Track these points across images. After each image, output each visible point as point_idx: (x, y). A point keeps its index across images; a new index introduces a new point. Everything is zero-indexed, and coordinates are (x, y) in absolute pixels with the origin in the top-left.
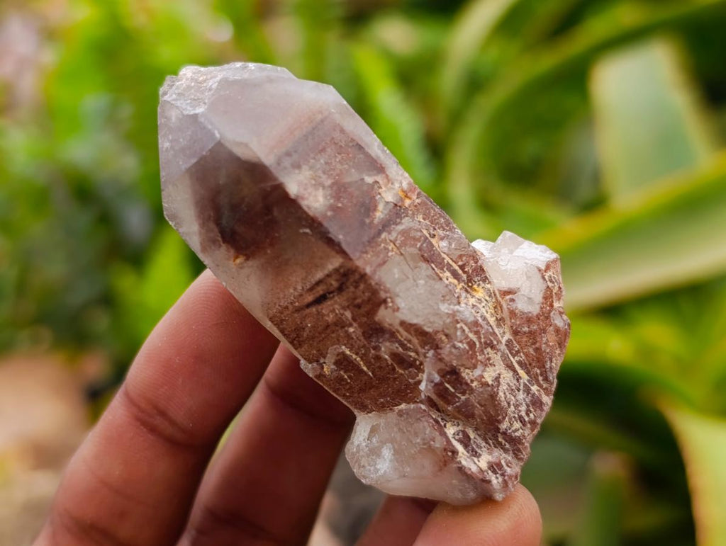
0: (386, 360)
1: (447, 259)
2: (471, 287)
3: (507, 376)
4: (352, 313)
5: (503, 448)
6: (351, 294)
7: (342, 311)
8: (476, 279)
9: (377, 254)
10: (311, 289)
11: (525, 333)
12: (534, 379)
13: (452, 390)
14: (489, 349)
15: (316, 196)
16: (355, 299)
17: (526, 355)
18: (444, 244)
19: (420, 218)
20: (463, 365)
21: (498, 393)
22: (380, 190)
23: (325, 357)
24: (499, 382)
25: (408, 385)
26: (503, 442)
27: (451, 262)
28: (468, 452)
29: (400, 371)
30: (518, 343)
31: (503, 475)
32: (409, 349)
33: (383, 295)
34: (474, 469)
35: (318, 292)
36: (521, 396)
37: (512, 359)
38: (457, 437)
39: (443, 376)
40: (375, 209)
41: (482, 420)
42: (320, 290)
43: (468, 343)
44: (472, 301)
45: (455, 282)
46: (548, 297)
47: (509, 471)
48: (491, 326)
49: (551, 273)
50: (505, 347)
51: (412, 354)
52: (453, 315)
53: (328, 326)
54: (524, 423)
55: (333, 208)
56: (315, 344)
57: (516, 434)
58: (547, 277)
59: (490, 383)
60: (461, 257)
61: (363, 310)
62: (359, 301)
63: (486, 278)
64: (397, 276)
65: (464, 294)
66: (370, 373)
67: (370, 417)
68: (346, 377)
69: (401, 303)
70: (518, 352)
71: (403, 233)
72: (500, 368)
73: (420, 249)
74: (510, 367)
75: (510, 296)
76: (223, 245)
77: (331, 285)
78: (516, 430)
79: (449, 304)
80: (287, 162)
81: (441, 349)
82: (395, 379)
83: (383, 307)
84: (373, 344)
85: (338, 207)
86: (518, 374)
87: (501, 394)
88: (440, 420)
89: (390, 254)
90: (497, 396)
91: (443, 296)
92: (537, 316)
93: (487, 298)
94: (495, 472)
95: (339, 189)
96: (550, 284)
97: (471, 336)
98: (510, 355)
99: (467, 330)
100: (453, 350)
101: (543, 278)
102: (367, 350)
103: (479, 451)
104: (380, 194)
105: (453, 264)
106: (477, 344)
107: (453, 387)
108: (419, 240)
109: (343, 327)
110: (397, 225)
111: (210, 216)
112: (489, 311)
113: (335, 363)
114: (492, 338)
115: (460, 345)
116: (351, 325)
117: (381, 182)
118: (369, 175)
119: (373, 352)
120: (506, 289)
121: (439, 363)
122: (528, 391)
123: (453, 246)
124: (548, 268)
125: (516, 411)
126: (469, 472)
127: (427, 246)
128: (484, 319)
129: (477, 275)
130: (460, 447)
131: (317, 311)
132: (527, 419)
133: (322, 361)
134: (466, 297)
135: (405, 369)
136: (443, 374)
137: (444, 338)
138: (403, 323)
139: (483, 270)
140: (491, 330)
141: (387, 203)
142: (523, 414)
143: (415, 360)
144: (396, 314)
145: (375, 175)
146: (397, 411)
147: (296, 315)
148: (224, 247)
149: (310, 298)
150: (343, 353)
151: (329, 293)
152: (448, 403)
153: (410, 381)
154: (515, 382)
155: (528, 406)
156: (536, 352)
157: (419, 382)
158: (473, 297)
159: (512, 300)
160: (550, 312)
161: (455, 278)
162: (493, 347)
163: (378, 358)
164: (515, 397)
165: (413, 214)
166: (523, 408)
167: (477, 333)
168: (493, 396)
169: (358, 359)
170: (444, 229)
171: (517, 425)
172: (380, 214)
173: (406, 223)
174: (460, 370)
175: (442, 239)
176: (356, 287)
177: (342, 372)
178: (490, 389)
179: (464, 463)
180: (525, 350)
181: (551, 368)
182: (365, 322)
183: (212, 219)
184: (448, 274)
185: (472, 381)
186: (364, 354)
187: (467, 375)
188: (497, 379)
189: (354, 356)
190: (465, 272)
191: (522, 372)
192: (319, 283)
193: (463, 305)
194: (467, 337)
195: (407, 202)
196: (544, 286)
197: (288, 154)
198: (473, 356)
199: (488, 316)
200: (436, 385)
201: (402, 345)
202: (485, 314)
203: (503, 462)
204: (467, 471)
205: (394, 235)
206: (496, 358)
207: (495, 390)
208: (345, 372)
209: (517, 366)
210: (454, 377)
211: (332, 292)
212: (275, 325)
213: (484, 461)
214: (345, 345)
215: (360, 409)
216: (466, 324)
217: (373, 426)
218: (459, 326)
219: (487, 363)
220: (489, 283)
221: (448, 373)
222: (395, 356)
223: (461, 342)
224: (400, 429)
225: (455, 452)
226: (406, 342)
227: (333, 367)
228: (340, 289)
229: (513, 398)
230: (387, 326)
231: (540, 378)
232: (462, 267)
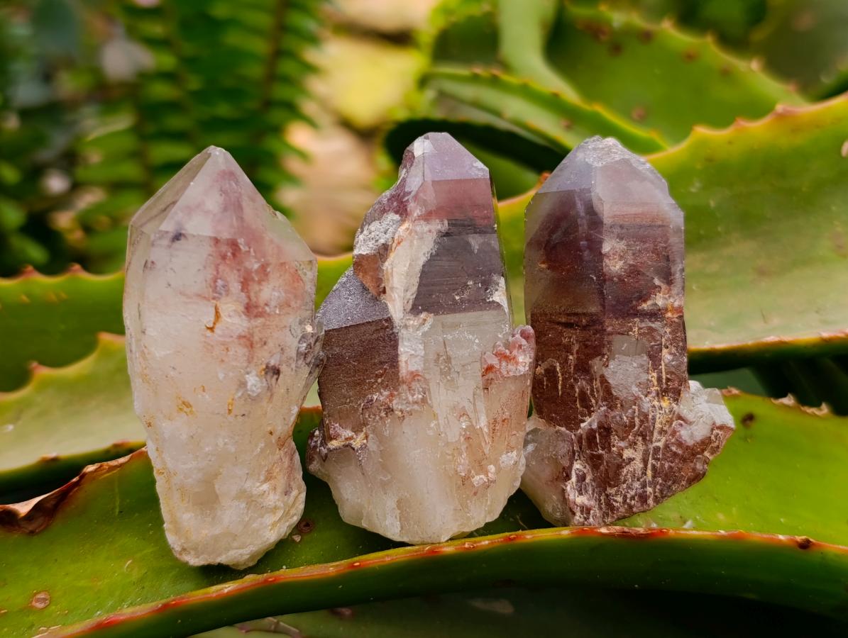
0: (575, 392)
1: (663, 367)
2: (664, 396)
3: (638, 465)
4: (579, 348)
5: (600, 504)
6: (588, 335)
7: (575, 342)
8: (670, 394)
9: (622, 325)
10: (568, 315)
11: (671, 451)
12: (653, 484)
13: (598, 441)
14: (640, 438)
15: (616, 263)
16: (588, 340)
17: (662, 465)
18: (670, 357)
19: (668, 330)
20: (616, 431)
21: (623, 468)
22: (658, 294)
23: (543, 362)
24: (630, 462)
25: (576, 418)
26: (603, 501)
27: (663, 370)
28: (576, 485)
29: (578, 406)
30: (663, 454)
31: (586, 519)
32: (594, 397)
33: (605, 350)
34: (571, 497)
35: (571, 319)
36: (637, 485)
37: (650, 459)
38: (578, 472)
39: (599, 427)
40: (645, 301)
41: (601, 476)
42: (573, 319)
43: (630, 422)
44: (656, 403)
45: (656, 383)
46: (705, 443)
47: (591, 520)
48: (654, 427)
49: (720, 433)
50: (652, 449)
51: (593, 401)
52: (637, 398)
53: (560, 344)
54: (625, 501)
55: (621, 279)
56: (544, 349)
57: (614, 503)
58: (714, 432)
59: (624, 457)
60: (672, 373)
61: (587, 351)
62: (589, 343)
63: (677, 400)
64: (623, 349)
65: (654, 394)
66: (560, 393)
67: (539, 421)
68: (545, 383)
69: (612, 365)
70: (658, 459)
71: (651, 329)
72: (638, 456)
73: (652, 347)
74: (645, 462)
75: (682, 422)
76: (543, 250)
77: (582, 321)
78: (616, 501)
79: (640, 391)
80: (617, 230)
81: (612, 411)
82: (571, 408)
83: (598, 358)
84: (576, 376)
85: (624, 280)
86: (646, 470)
87: (625, 471)
88: (577, 454)
89: (631, 333)
90: (621, 469)
91: (640, 383)
92: (687, 446)
93: (667, 411)
94: (582, 512)
95: (634, 272)
96: (713, 437)
97: (637, 420)
98: (651, 456)
99: (637, 414)
100: (618, 418)
101: (712, 430)
102: (570, 377)
103: (583, 491)
104: (656, 295)
105: (664, 373)
106: (636, 428)
107: (600, 439)
108: (656, 341)
109: (568, 352)
110: (650, 321)
111: (549, 227)
112: (661, 419)
113: (546, 370)
114: (648, 434)
115: (625, 418)
116: (572, 354)
117: (663, 289)
118: (659, 279)
119: (572, 380)
120: (682, 415)
121: (603, 417)
122: (644, 486)
123: (674, 363)
124: (721, 428)
125: (626, 490)
126: (567, 497)
127: (657, 349)
128: (654, 419)
129: (672, 393)
130: (574, 479)
131: (561, 330)
132: (628, 501)
133: (540, 363)
134: (654, 397)
135: (582, 406)
136: (601, 426)
137: (619, 405)
138: (602, 376)
139: (680, 394)
140: (652, 429)
141: (656, 304)
142: (629, 496)
143: (592, 406)
144: (603, 368)
145: (663, 282)
146: (557, 429)
147: (548, 323)
148: (542, 252)
149: (563, 320)
150: (555, 367)
151: (577, 326)
152: (590, 447)
153: (579, 416)
154: (640, 473)
155: (636, 495)
156: (668, 469)
157: (584, 421)
158: (659, 401)
159: (681, 425)
160: (698, 453)
161: (658, 381)
162: (644, 439)
163: (572, 387)
164: (632, 481)
165: (666, 324)
166: (632, 493)
167: (642, 422)
168: (620, 467)
169: (560, 378)
170: (677, 350)
171: (620, 499)
172: (645, 306)
173: (656, 325)
174: (612, 432)
175: (670, 354)
176: (594, 334)
177: (545, 379)
178: (621, 460)
179: (568, 488)
180: (663, 462)
181: (670, 486)
182: (582, 359)
183: (549, 230)
184: (655, 375)
185: (614, 446)
186: (566, 378)
187: (615, 440)
188: (631, 460)
189: (560, 375)
190: (667, 384)
191: (649, 472)
192: (576, 314)
193: (647, 399)
194: (633, 418)
195: (669, 315)
196: (709, 435)
197: (622, 227)
198: (628, 432)
199: (658, 420)
200: (592, 429)
201: (592, 391)
202: (657, 418)
203: (592, 512)
204: (566, 495)
205: (643, 325)
206: (640, 447)
207: (623, 464)
208: (547, 380)
209: (649, 466)
210: (605, 433)
211: (579, 326)
212: (532, 320)
213: (582, 500)
214: (560, 364)
215: (537, 411)
216: (639, 410)
217: (536, 428)
218: (634, 407)
219: (633, 445)
220: (677, 404)
221: (604, 428)
222: (583, 393)
223: (627, 417)
224: (549, 439)
225: (568, 477)
226: (595, 390)
227: (543, 371)
228: (585, 328)
229: (630, 480)
230: (593, 372)
231: (658, 487)
232: (668, 380)
